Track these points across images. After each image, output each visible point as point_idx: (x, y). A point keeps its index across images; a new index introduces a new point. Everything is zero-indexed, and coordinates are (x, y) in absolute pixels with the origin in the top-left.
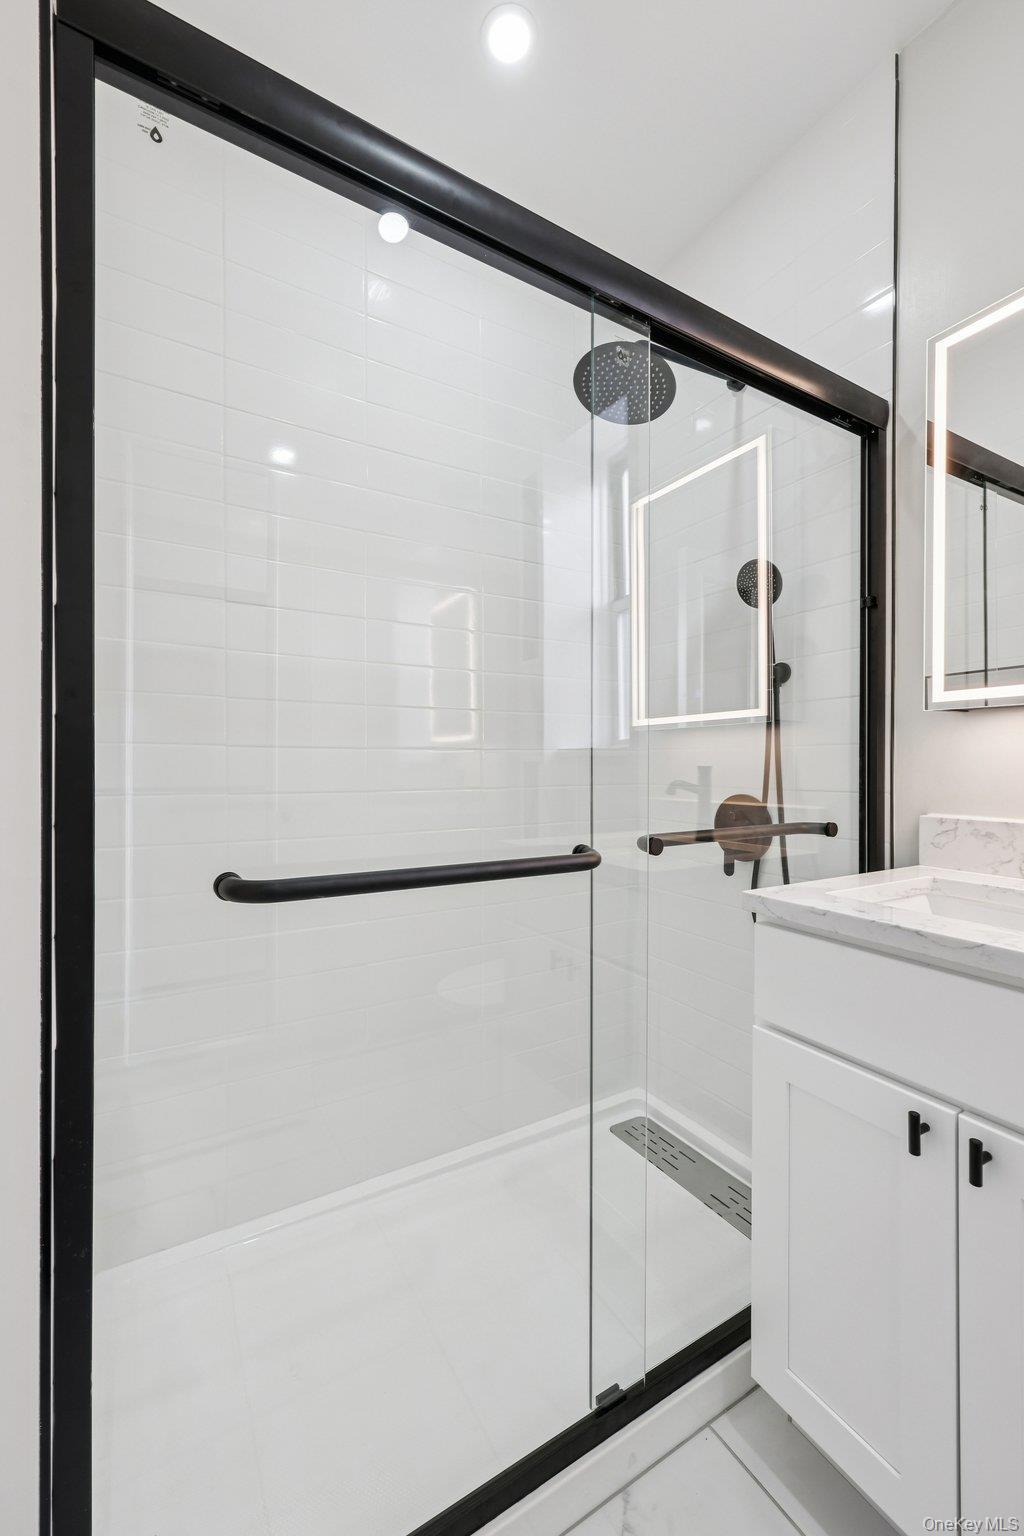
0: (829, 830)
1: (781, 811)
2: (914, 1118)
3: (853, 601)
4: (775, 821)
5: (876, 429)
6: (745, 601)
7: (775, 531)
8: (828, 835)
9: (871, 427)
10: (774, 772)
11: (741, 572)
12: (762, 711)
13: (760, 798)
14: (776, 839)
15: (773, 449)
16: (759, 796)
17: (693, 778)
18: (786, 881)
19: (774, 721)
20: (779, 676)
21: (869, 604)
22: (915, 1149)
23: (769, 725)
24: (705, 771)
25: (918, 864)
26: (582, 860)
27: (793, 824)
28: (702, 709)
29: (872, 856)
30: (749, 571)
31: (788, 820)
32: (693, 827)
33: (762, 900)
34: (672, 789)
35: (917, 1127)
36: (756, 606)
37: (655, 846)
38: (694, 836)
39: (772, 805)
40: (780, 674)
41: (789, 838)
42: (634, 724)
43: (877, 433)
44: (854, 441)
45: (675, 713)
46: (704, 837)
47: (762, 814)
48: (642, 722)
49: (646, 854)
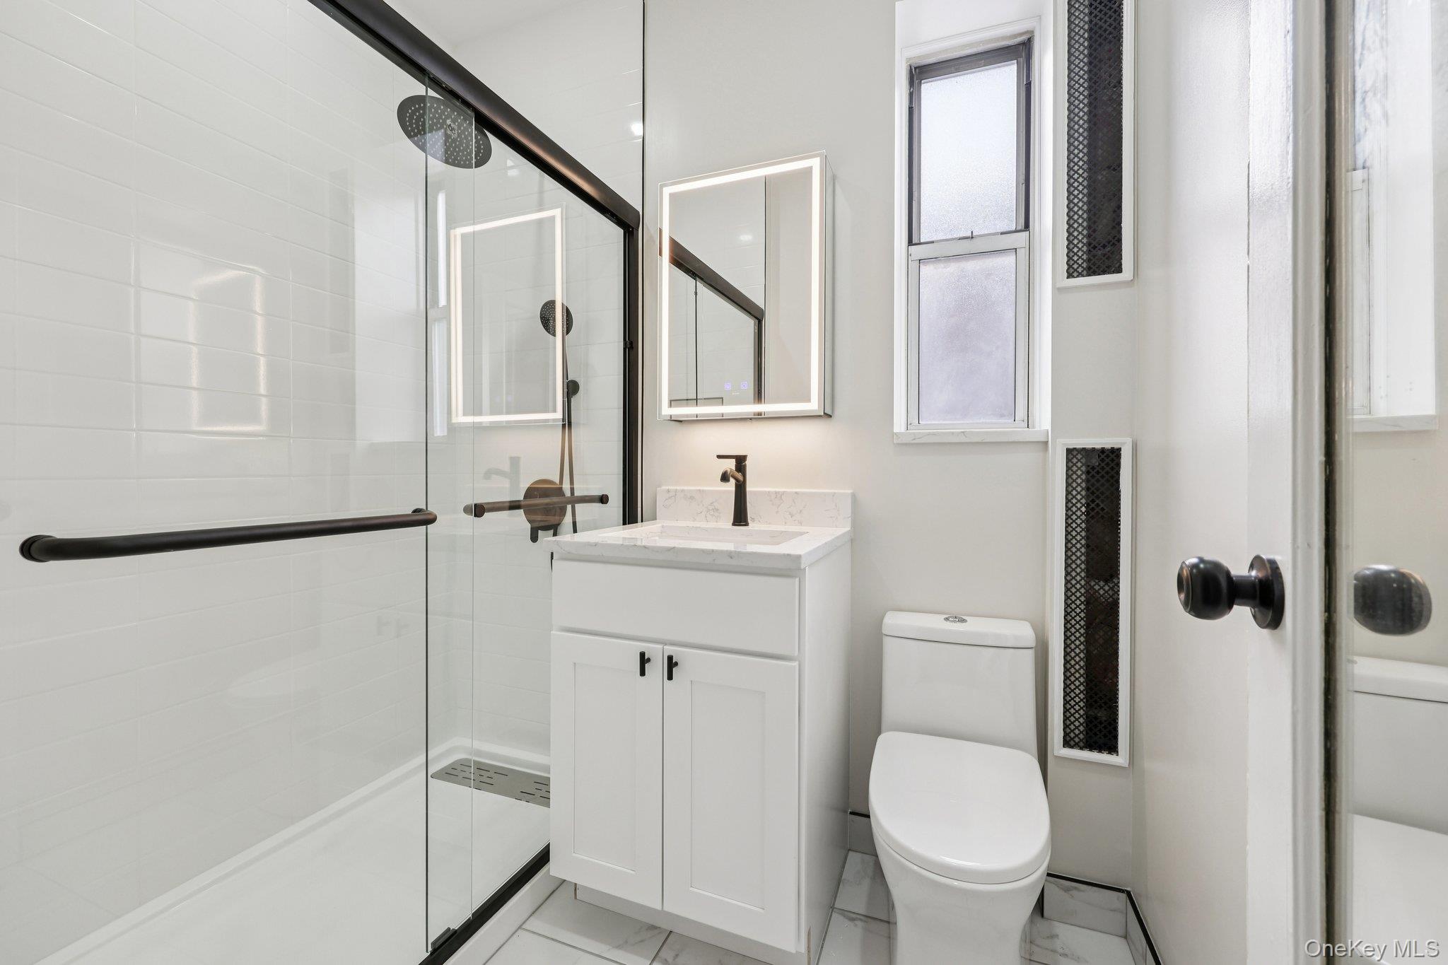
0: (603, 499)
1: (572, 490)
2: (642, 655)
3: (619, 342)
4: (568, 494)
5: (633, 228)
6: (547, 330)
7: (567, 282)
8: (602, 503)
9: (629, 226)
10: (567, 461)
11: (543, 307)
12: (559, 415)
13: (558, 482)
14: (569, 507)
15: (566, 219)
16: (557, 480)
17: (506, 467)
18: (575, 531)
19: (567, 423)
20: (570, 390)
21: (628, 346)
22: (643, 673)
23: (564, 426)
24: (515, 461)
25: (656, 519)
26: (422, 519)
27: (581, 497)
28: (504, 411)
29: (630, 515)
30: (548, 309)
31: (577, 494)
32: (507, 498)
33: (558, 543)
34: (488, 474)
35: (644, 660)
36: (555, 336)
37: (479, 510)
38: (508, 504)
39: (566, 486)
40: (572, 388)
41: (578, 507)
42: (454, 420)
43: (632, 232)
44: (619, 232)
45: (480, 414)
46: (514, 506)
47: (560, 491)
48: (460, 418)
49: (471, 517)
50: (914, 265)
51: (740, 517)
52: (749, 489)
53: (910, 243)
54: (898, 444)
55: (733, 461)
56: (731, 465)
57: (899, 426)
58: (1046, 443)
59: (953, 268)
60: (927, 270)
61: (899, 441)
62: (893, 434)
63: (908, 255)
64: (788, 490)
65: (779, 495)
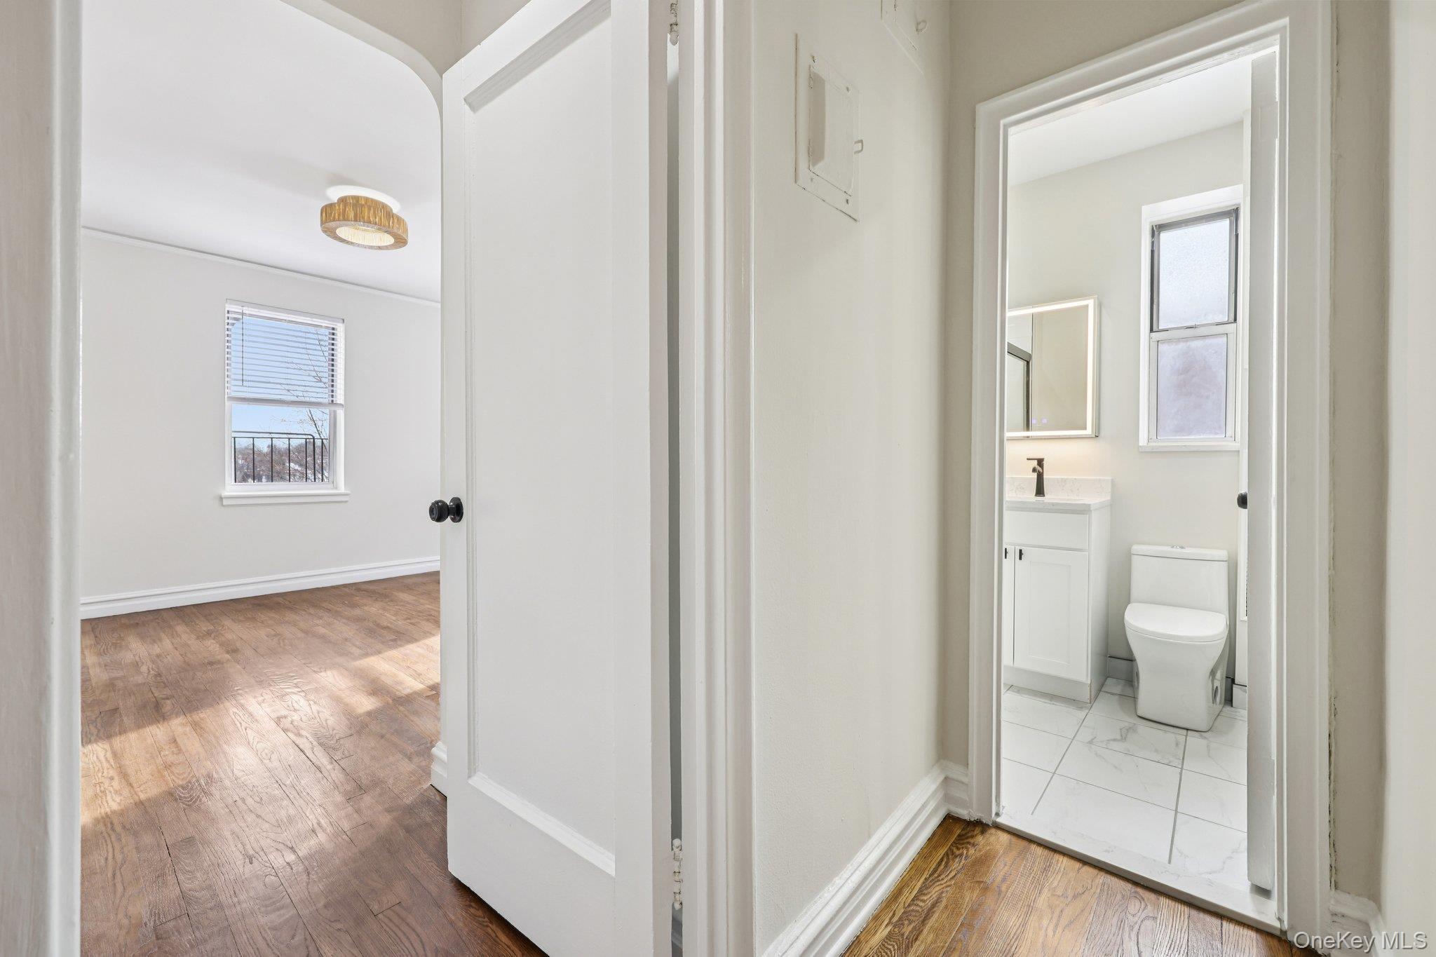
50: (1154, 345)
51: (1040, 491)
52: (1045, 476)
53: (1152, 330)
54: (1142, 452)
55: (1036, 461)
56: (1035, 463)
57: (1143, 441)
58: (1239, 451)
59: (1182, 346)
60: (1162, 347)
61: (1143, 450)
62: (1139, 447)
63: (1150, 338)
64: (1070, 477)
65: (1064, 481)
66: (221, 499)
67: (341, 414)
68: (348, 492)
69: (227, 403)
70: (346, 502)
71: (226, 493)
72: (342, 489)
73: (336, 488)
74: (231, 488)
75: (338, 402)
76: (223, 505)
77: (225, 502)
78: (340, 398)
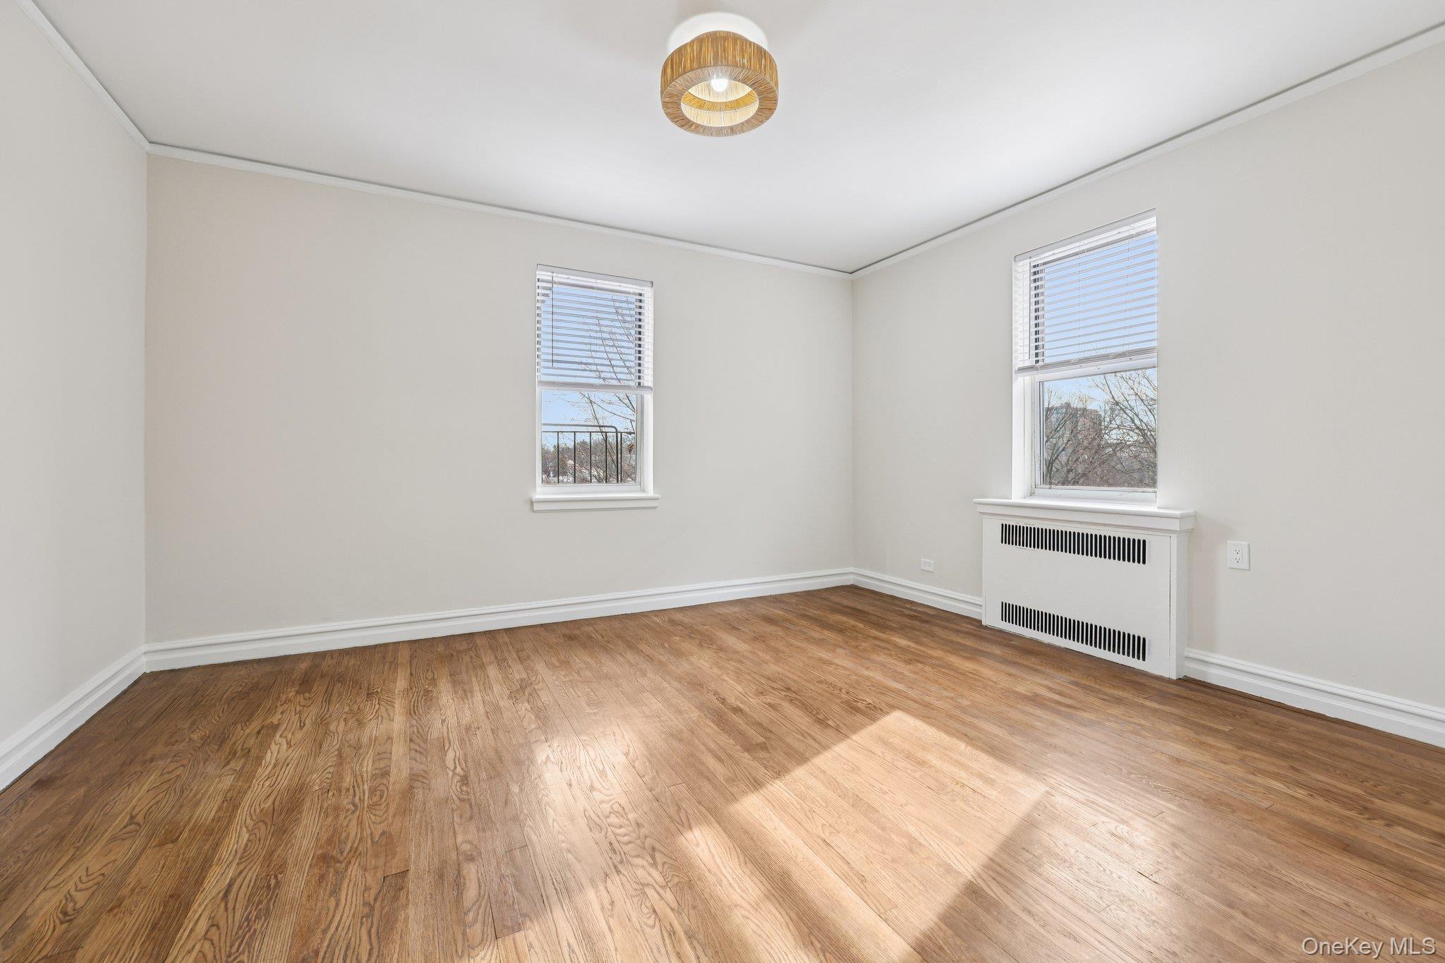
66: (532, 503)
67: (649, 398)
68: (658, 496)
69: (538, 389)
70: (655, 508)
71: (537, 496)
72: (651, 492)
73: (643, 491)
74: (543, 492)
75: (646, 384)
76: (534, 511)
77: (536, 507)
78: (648, 380)
